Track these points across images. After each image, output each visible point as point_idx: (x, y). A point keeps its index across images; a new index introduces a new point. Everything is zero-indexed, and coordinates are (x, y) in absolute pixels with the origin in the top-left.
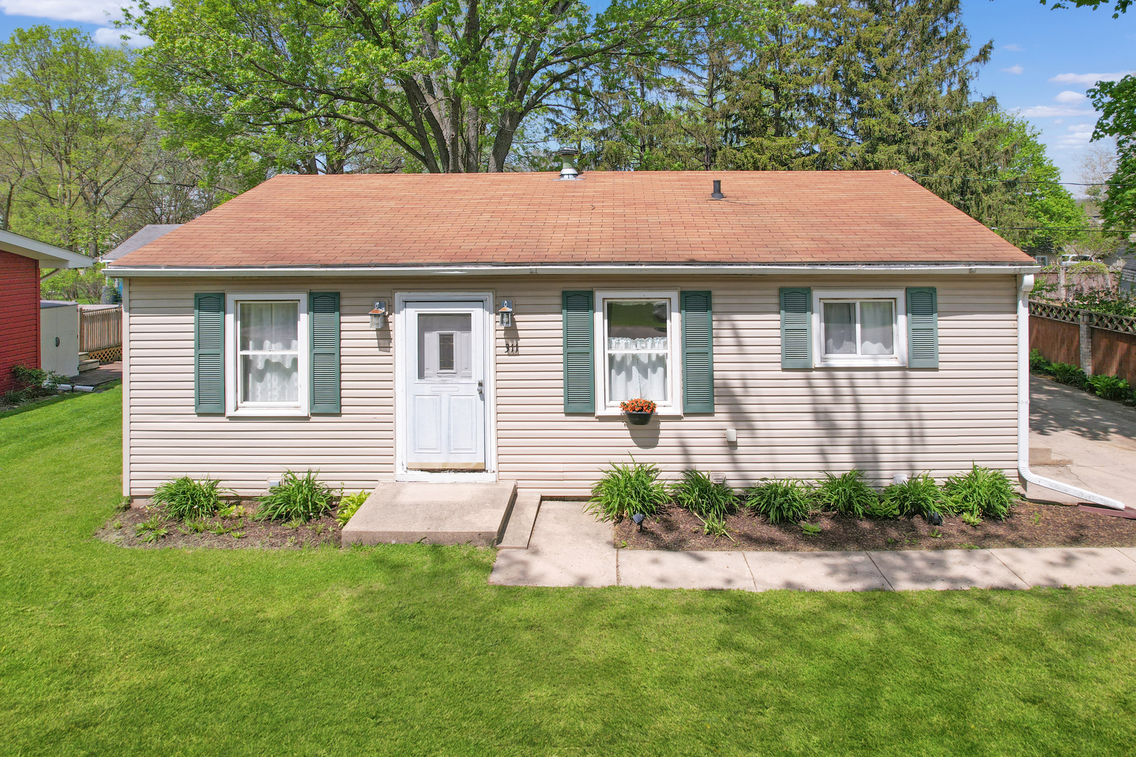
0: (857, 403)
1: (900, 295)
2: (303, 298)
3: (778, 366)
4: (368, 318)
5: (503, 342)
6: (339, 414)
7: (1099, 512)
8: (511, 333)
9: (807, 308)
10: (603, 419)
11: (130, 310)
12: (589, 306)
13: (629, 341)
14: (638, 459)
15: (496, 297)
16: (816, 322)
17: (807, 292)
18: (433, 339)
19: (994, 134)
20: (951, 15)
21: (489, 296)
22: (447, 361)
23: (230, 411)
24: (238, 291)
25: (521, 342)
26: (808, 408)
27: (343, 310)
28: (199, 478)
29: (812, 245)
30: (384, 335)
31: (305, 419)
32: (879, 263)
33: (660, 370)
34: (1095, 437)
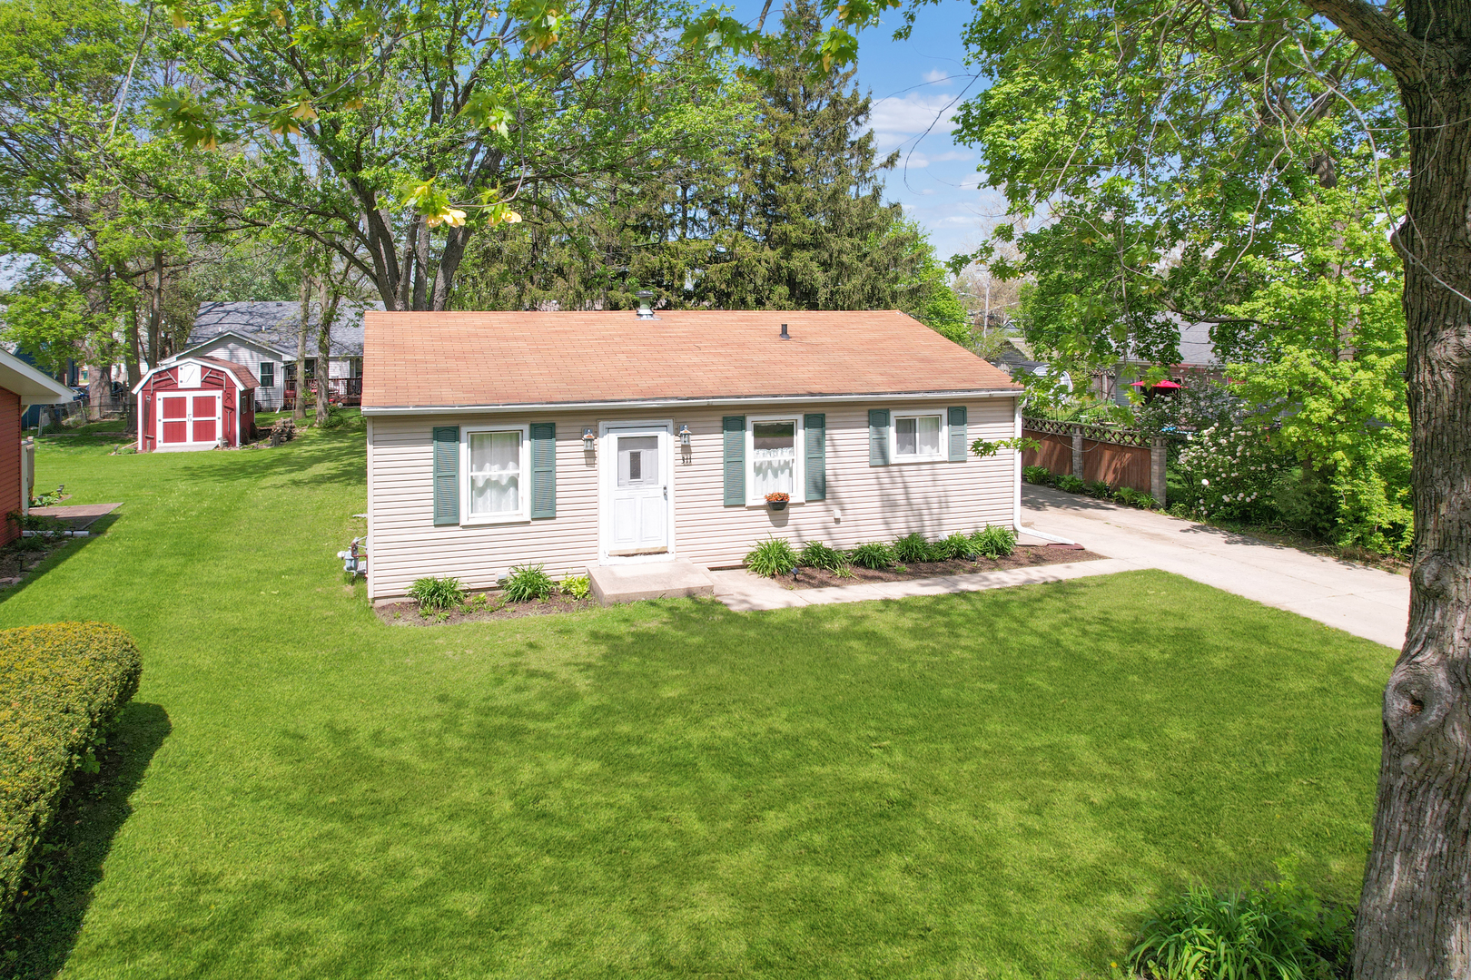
0: (906, 488)
1: (944, 412)
2: (526, 428)
3: (867, 465)
4: (581, 442)
5: (680, 456)
6: (554, 518)
7: (1061, 548)
8: (686, 449)
9: (887, 423)
10: (751, 508)
11: (374, 443)
12: (743, 427)
13: (765, 451)
14: (774, 535)
15: (675, 423)
16: (892, 432)
17: (886, 413)
18: (626, 455)
19: (899, 243)
20: (861, 119)
21: (670, 423)
22: (635, 473)
23: (463, 521)
24: (470, 424)
25: (693, 456)
26: (877, 493)
27: (558, 436)
28: (441, 577)
29: (884, 379)
30: (591, 455)
31: (527, 523)
32: (933, 391)
33: (787, 471)
34: (1038, 509)
